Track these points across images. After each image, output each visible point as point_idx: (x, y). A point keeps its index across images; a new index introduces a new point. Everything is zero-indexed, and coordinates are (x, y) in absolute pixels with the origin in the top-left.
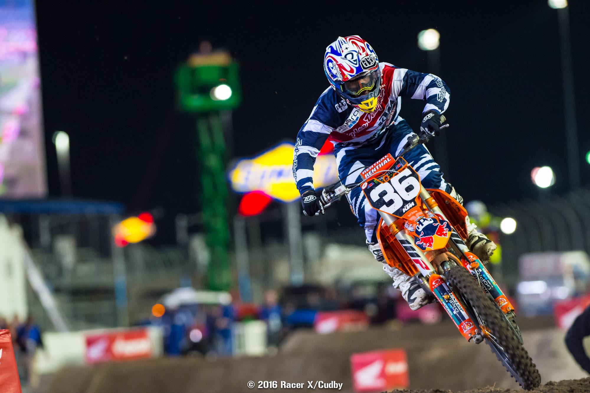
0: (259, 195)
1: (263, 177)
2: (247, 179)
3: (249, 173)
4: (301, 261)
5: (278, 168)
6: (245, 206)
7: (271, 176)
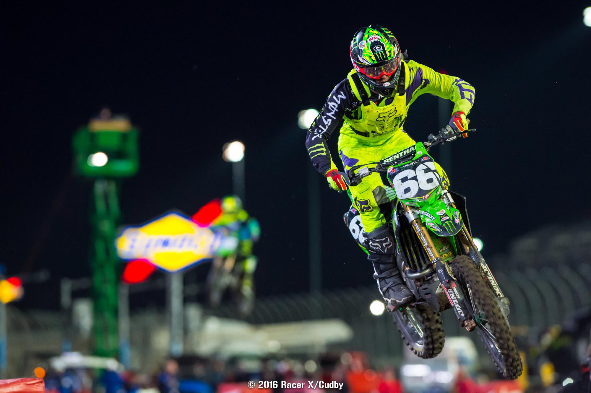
0: (143, 263)
1: (148, 246)
2: (132, 247)
3: (134, 240)
4: (181, 332)
5: (164, 237)
6: (128, 273)
7: (156, 245)
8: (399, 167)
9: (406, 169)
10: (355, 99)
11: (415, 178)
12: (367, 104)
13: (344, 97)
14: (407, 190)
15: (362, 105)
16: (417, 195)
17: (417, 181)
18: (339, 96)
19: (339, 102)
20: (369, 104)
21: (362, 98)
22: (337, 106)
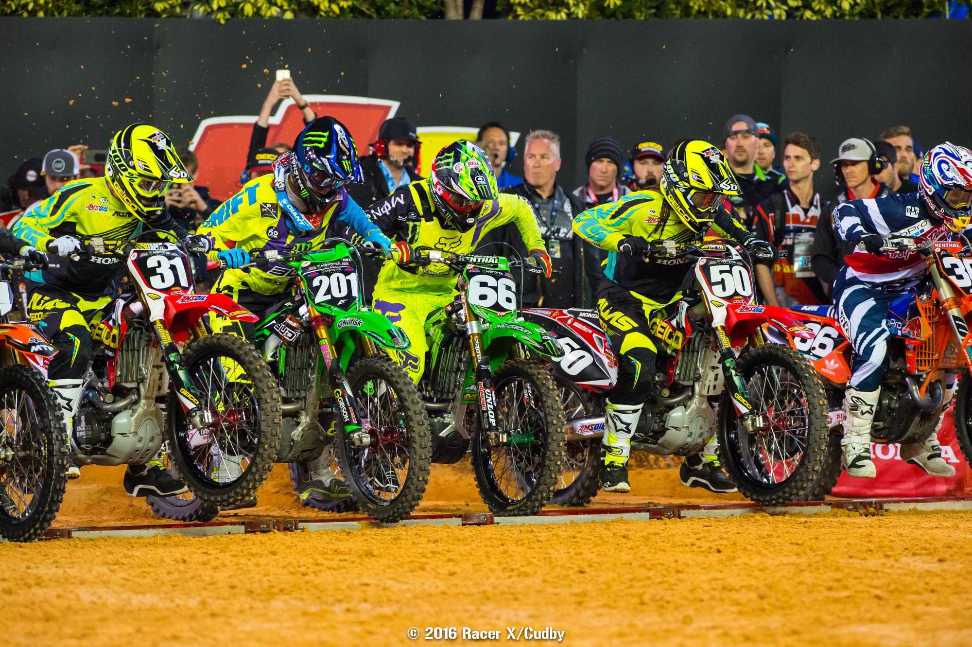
8: (481, 269)
9: (487, 274)
10: (415, 210)
11: (496, 289)
12: (429, 219)
13: (402, 202)
14: (483, 297)
15: (423, 220)
16: (493, 307)
17: (497, 292)
18: (398, 199)
19: (394, 206)
20: (432, 220)
21: (424, 210)
22: (390, 208)
